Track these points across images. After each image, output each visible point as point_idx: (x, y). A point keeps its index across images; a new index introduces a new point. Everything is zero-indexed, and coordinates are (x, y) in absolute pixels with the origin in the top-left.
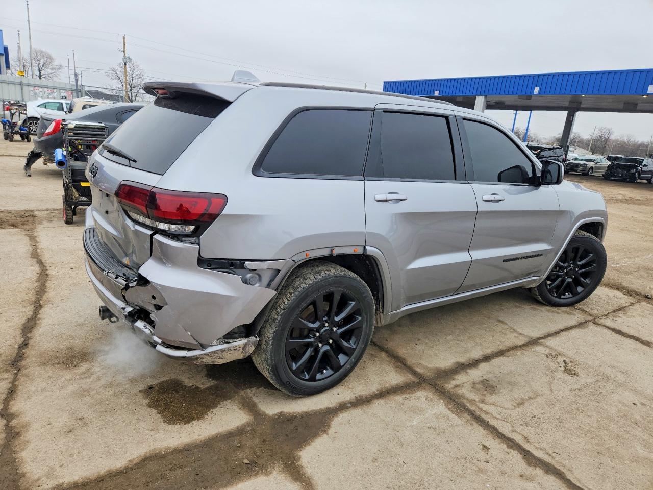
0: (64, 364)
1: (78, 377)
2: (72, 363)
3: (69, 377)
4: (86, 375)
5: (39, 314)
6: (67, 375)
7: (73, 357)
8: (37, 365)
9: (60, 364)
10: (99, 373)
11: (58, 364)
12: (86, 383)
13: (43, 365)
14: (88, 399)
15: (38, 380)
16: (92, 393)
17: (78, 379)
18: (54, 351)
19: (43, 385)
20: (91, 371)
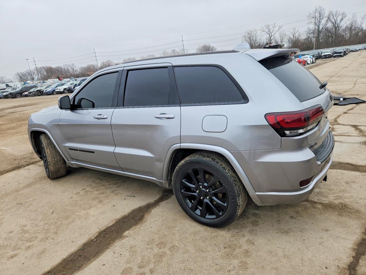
0: (347, 208)
1: (343, 198)
2: (342, 206)
3: (347, 200)
4: (338, 197)
5: (353, 257)
6: (347, 201)
7: (341, 209)
8: (362, 212)
9: (349, 208)
10: (331, 196)
11: (350, 209)
12: (341, 194)
13: (359, 211)
14: (342, 188)
15: (363, 204)
16: (339, 190)
17: (343, 197)
18: (350, 217)
19: (360, 201)
20: (335, 198)
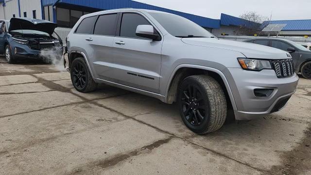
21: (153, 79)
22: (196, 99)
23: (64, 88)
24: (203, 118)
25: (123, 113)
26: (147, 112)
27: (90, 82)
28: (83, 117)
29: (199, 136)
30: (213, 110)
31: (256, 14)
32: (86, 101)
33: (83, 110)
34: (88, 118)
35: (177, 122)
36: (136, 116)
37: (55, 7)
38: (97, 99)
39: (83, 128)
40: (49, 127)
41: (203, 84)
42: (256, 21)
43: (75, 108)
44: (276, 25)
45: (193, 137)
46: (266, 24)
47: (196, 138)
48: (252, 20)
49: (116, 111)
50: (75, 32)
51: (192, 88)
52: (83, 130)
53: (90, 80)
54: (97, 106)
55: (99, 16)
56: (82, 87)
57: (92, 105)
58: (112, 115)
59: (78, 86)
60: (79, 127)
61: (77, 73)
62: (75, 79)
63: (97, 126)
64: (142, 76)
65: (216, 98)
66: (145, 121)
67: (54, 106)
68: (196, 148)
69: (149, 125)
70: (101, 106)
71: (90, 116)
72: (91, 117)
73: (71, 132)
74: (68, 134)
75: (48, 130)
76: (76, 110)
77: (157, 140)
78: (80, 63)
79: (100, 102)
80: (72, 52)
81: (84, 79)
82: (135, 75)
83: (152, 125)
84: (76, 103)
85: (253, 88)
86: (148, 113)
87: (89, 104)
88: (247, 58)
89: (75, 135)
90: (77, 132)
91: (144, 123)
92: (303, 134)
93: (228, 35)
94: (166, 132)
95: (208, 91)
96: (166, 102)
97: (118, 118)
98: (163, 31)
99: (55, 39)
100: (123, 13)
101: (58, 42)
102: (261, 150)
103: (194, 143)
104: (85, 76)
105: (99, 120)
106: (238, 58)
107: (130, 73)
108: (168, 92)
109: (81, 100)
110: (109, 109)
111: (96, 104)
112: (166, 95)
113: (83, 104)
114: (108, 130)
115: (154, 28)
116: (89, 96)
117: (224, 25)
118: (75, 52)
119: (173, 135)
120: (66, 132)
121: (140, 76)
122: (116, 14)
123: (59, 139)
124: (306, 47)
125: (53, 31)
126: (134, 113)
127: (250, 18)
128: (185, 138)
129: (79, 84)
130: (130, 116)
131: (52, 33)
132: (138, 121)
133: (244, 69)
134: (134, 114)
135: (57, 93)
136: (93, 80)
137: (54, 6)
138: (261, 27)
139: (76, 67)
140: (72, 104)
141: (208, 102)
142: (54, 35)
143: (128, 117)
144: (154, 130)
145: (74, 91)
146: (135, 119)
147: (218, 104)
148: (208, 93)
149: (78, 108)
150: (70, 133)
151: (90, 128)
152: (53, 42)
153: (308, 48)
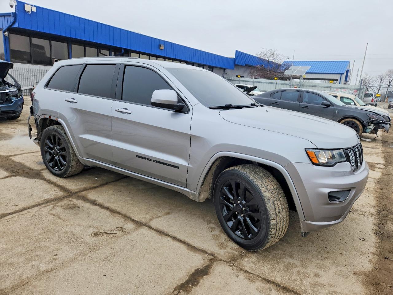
21: (178, 168)
22: (244, 202)
23: (30, 169)
24: (256, 230)
25: (131, 215)
26: (167, 211)
27: (73, 163)
28: (68, 229)
29: (250, 255)
30: (273, 222)
31: (276, 53)
32: (70, 194)
33: (65, 214)
34: (77, 230)
35: (213, 229)
36: (151, 220)
37: (6, 33)
38: (85, 189)
39: (71, 255)
40: (13, 260)
41: (257, 183)
42: (276, 61)
43: (54, 212)
44: (300, 68)
45: (242, 257)
46: (288, 65)
47: (246, 259)
48: (271, 59)
49: (119, 213)
50: (47, 85)
51: (238, 185)
52: (73, 260)
53: (73, 160)
54: (88, 205)
55: (86, 65)
56: (60, 170)
57: (80, 203)
58: (115, 222)
59: (53, 167)
60: (66, 253)
61: (51, 149)
62: (48, 157)
63: (94, 248)
64: (160, 162)
65: (275, 204)
66: (166, 230)
67: (17, 208)
68: (253, 281)
69: (175, 238)
70: (94, 203)
71: (81, 225)
72: (82, 228)
73: (52, 265)
74: (47, 271)
75: (12, 265)
76: (54, 215)
77: (193, 271)
78: (57, 134)
79: (92, 195)
80: (43, 117)
81: (64, 158)
82: (148, 159)
83: (178, 237)
84: (53, 200)
85: (327, 191)
86: (168, 213)
87: (74, 200)
88: (318, 149)
89: (61, 273)
90: (63, 266)
91: (167, 235)
92: (373, 236)
93: (244, 77)
94: (203, 251)
95: (265, 194)
96: (196, 200)
97: (124, 227)
98: (190, 99)
99: (9, 85)
100: (126, 65)
101: (16, 90)
102: (336, 273)
103: (247, 269)
104: (64, 153)
105: (95, 234)
106: (305, 149)
107: (140, 157)
108: (201, 187)
109: (61, 194)
110: (107, 208)
111: (85, 199)
112: (198, 192)
113: (65, 202)
114: (114, 254)
115: (178, 94)
116: (72, 185)
117: (239, 65)
118: (47, 117)
119: (213, 255)
120: (44, 267)
121: (157, 162)
122: (115, 65)
123: (35, 287)
124: (336, 97)
125: (7, 73)
126: (147, 214)
127: (270, 57)
128: (232, 261)
129: (56, 165)
130: (143, 221)
131: (5, 77)
132: (157, 231)
133: (315, 164)
134: (148, 217)
135: (20, 181)
136: (78, 161)
137: (4, 32)
138: (282, 69)
139: (49, 138)
140: (47, 202)
141: (266, 211)
142: (8, 79)
143: (140, 224)
144: (184, 248)
145: (47, 175)
146: (150, 228)
147: (279, 213)
148: (265, 198)
149: (58, 210)
150: (52, 270)
151: (84, 254)
152: (7, 91)
153: (339, 98)
